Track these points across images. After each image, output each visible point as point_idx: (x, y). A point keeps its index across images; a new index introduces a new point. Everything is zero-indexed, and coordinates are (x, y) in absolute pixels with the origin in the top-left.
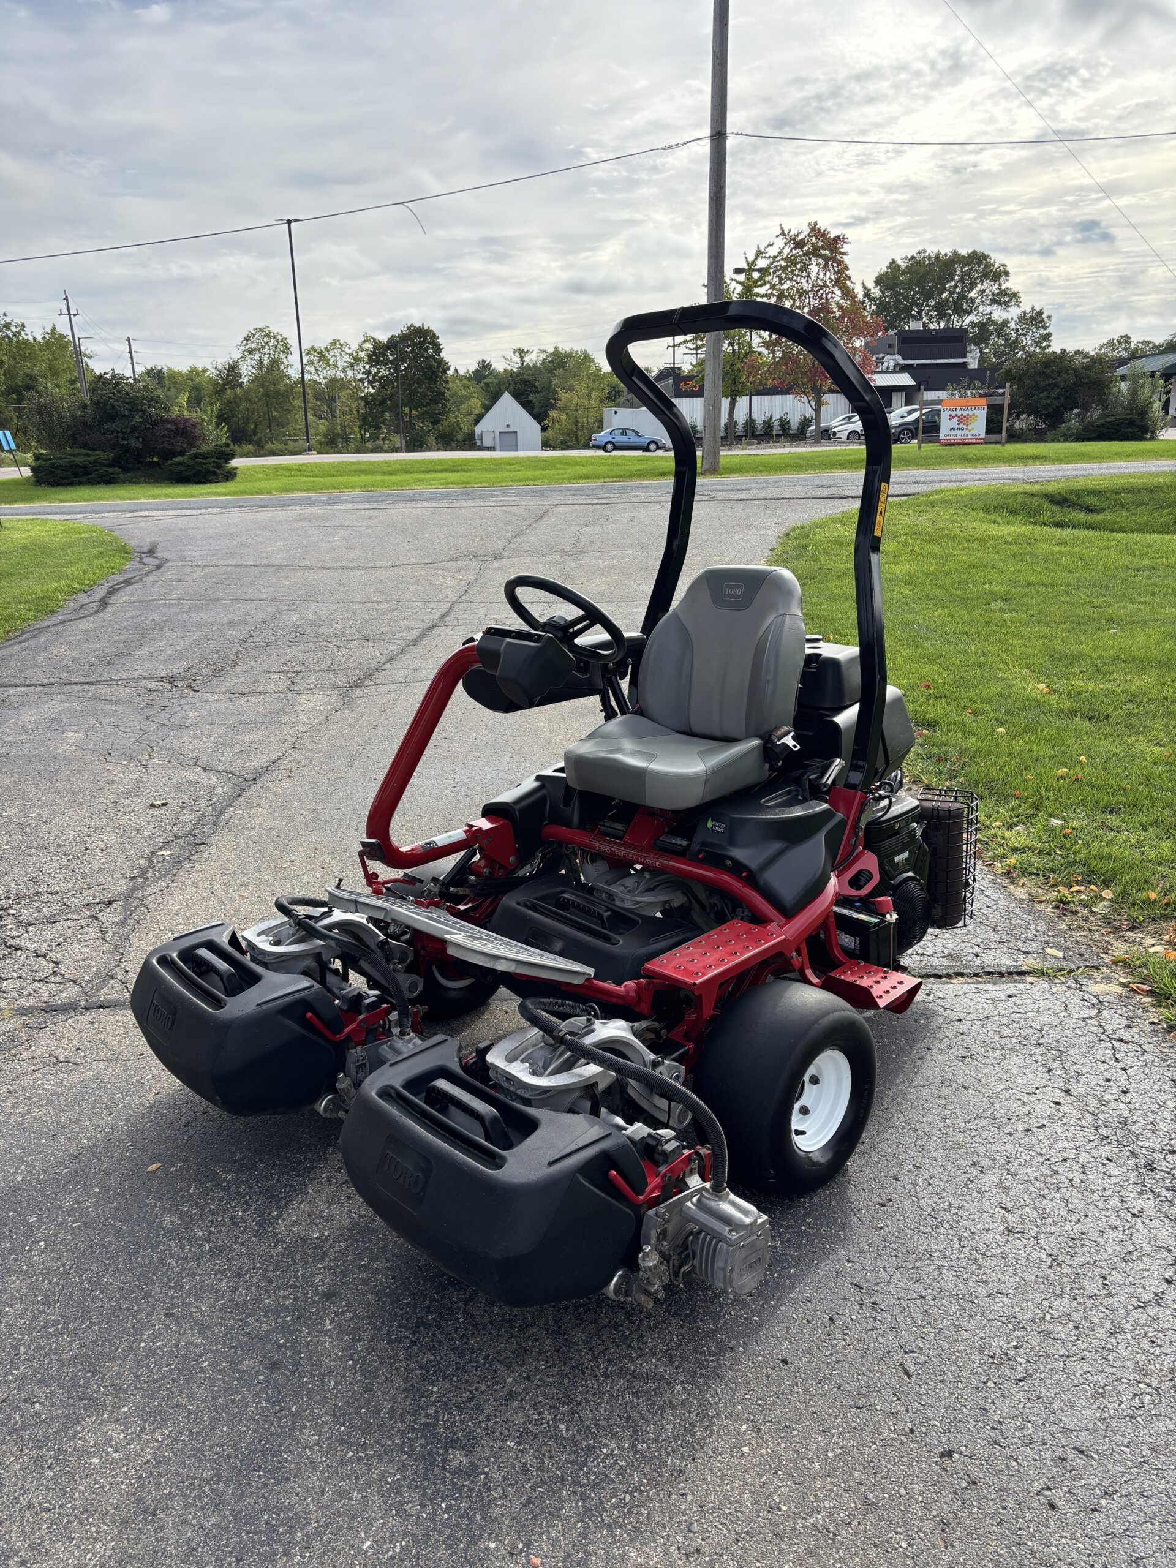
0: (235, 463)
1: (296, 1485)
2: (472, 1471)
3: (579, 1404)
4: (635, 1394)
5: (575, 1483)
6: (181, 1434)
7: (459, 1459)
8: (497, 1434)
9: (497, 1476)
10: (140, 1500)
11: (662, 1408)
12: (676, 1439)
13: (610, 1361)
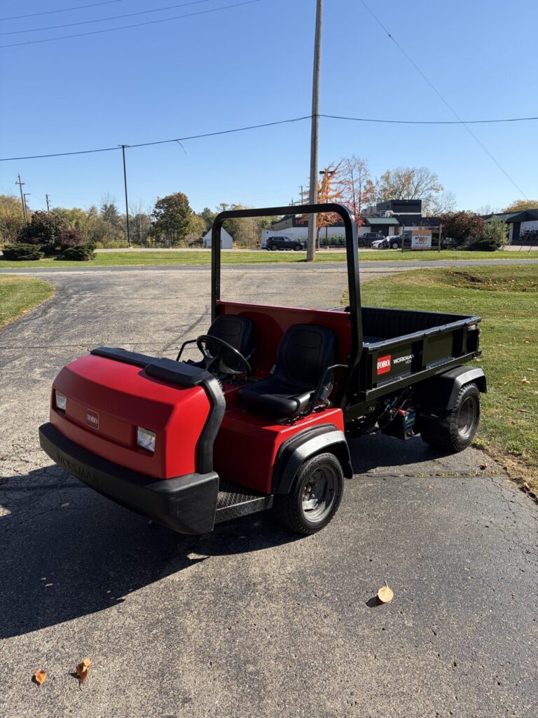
0: (95, 251)
1: (184, 679)
2: (257, 673)
3: (299, 646)
4: (322, 642)
5: (301, 677)
6: (131, 659)
7: (251, 668)
8: (266, 658)
9: (267, 674)
10: (117, 686)
11: (334, 648)
12: (341, 659)
13: (310, 629)
